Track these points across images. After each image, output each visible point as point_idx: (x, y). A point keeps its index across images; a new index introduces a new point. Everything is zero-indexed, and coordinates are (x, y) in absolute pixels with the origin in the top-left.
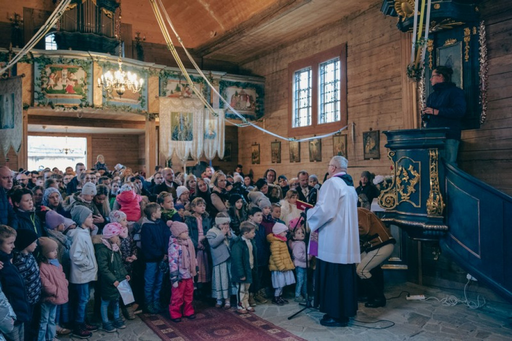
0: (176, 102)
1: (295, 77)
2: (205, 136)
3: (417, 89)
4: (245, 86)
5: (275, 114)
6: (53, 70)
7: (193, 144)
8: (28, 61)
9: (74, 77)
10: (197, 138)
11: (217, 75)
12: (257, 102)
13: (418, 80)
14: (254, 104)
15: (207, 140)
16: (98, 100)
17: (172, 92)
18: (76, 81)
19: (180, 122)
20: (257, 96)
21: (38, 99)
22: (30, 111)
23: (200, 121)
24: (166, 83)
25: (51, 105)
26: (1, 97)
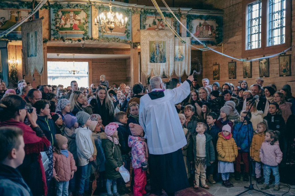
0: (153, 33)
1: (248, 8)
2: (175, 59)
4: (207, 18)
5: (231, 40)
6: (64, 13)
7: (166, 65)
8: (46, 8)
9: (78, 17)
10: (169, 61)
11: (185, 11)
12: (217, 30)
14: (214, 33)
15: (177, 62)
16: (95, 34)
17: (150, 26)
18: (79, 20)
20: (217, 25)
21: (54, 35)
22: (49, 44)
23: (171, 47)
24: (146, 19)
25: (62, 39)
26: (28, 34)
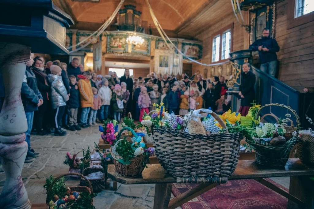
0: (162, 51)
1: (214, 40)
2: (174, 66)
3: (249, 36)
4: (194, 45)
5: (206, 57)
6: (114, 39)
7: (168, 69)
8: (105, 36)
9: (121, 41)
10: (170, 66)
11: (181, 40)
12: (199, 52)
13: (250, 32)
14: (197, 53)
15: (175, 67)
16: (130, 50)
17: (161, 48)
18: (122, 43)
19: (163, 60)
20: (199, 49)
21: (109, 50)
22: (106, 56)
23: (171, 59)
24: (159, 44)
25: (113, 52)
26: (95, 49)
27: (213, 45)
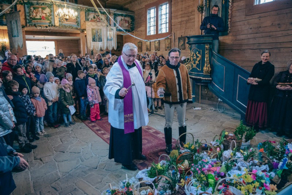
0: (94, 24)
1: (148, 11)
2: (108, 39)
3: (202, 17)
4: (126, 16)
5: (139, 29)
6: (34, 8)
7: (102, 43)
8: (22, 4)
9: (45, 12)
10: (104, 41)
11: (112, 11)
12: (131, 23)
13: (202, 12)
14: (130, 25)
15: (109, 41)
16: (57, 23)
17: (91, 19)
18: (46, 14)
19: (96, 33)
20: (131, 21)
21: (29, 23)
22: (26, 29)
23: (105, 32)
24: (89, 14)
25: (35, 25)
26: (11, 22)
27: (148, 17)
